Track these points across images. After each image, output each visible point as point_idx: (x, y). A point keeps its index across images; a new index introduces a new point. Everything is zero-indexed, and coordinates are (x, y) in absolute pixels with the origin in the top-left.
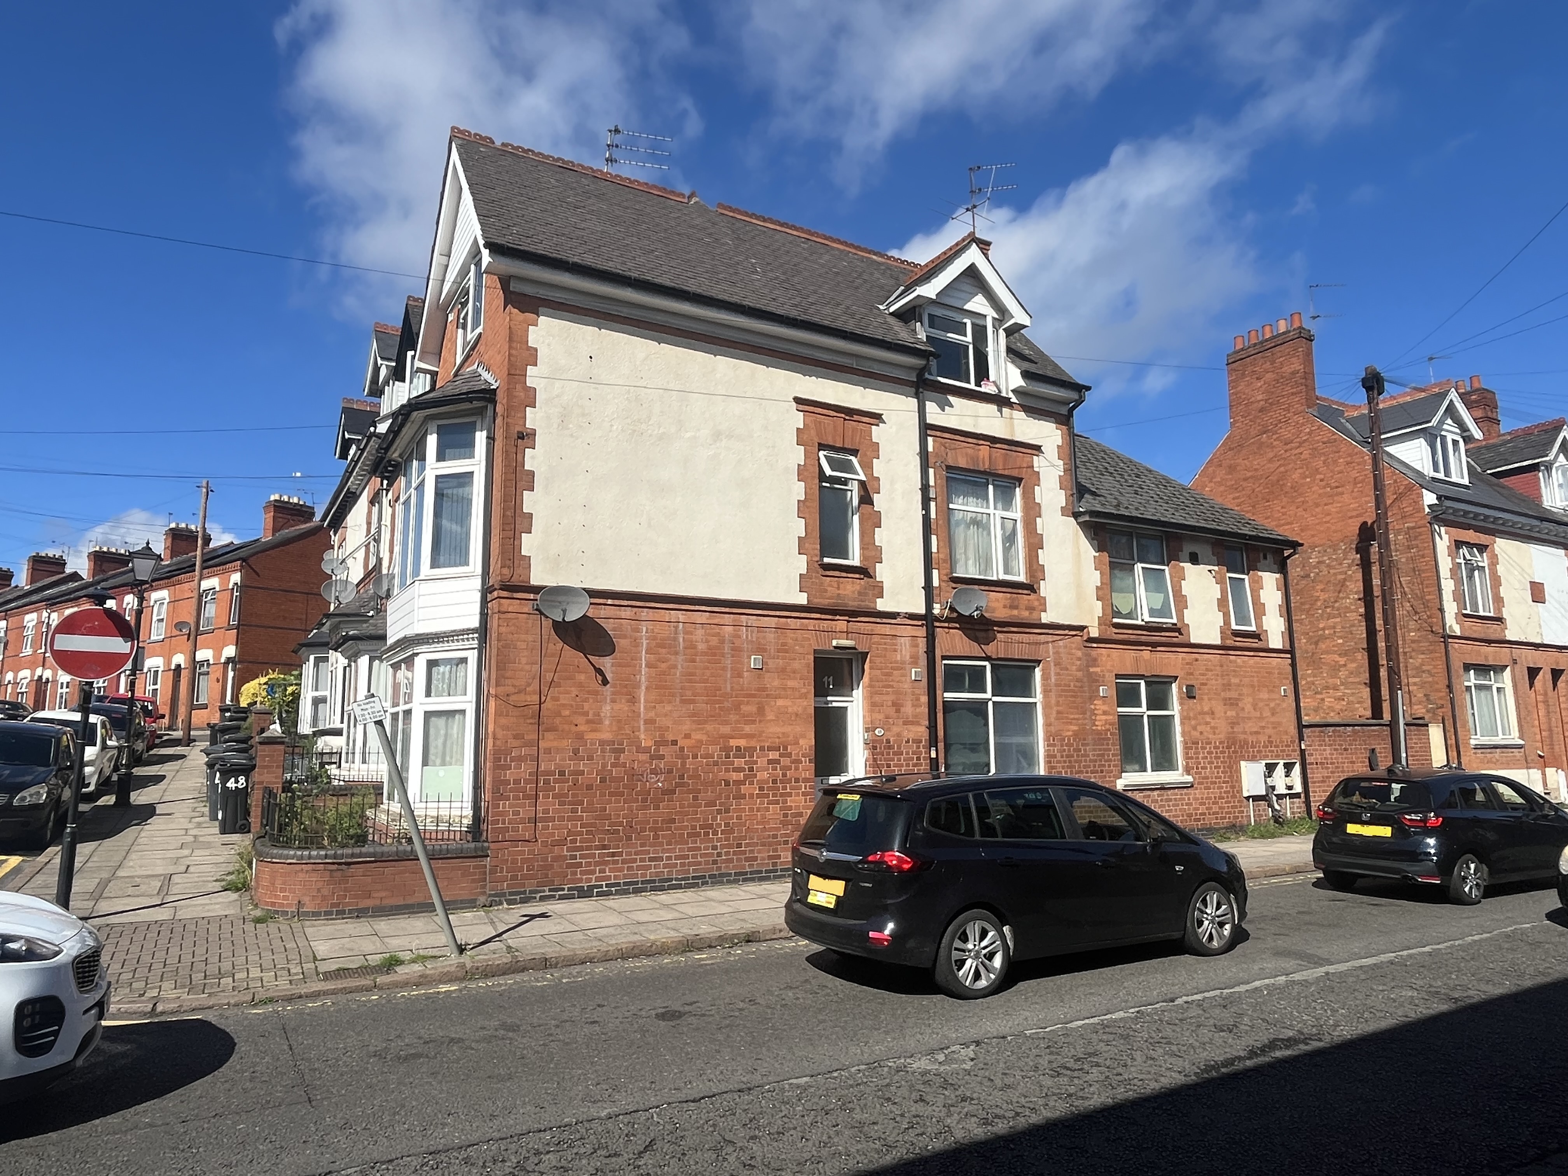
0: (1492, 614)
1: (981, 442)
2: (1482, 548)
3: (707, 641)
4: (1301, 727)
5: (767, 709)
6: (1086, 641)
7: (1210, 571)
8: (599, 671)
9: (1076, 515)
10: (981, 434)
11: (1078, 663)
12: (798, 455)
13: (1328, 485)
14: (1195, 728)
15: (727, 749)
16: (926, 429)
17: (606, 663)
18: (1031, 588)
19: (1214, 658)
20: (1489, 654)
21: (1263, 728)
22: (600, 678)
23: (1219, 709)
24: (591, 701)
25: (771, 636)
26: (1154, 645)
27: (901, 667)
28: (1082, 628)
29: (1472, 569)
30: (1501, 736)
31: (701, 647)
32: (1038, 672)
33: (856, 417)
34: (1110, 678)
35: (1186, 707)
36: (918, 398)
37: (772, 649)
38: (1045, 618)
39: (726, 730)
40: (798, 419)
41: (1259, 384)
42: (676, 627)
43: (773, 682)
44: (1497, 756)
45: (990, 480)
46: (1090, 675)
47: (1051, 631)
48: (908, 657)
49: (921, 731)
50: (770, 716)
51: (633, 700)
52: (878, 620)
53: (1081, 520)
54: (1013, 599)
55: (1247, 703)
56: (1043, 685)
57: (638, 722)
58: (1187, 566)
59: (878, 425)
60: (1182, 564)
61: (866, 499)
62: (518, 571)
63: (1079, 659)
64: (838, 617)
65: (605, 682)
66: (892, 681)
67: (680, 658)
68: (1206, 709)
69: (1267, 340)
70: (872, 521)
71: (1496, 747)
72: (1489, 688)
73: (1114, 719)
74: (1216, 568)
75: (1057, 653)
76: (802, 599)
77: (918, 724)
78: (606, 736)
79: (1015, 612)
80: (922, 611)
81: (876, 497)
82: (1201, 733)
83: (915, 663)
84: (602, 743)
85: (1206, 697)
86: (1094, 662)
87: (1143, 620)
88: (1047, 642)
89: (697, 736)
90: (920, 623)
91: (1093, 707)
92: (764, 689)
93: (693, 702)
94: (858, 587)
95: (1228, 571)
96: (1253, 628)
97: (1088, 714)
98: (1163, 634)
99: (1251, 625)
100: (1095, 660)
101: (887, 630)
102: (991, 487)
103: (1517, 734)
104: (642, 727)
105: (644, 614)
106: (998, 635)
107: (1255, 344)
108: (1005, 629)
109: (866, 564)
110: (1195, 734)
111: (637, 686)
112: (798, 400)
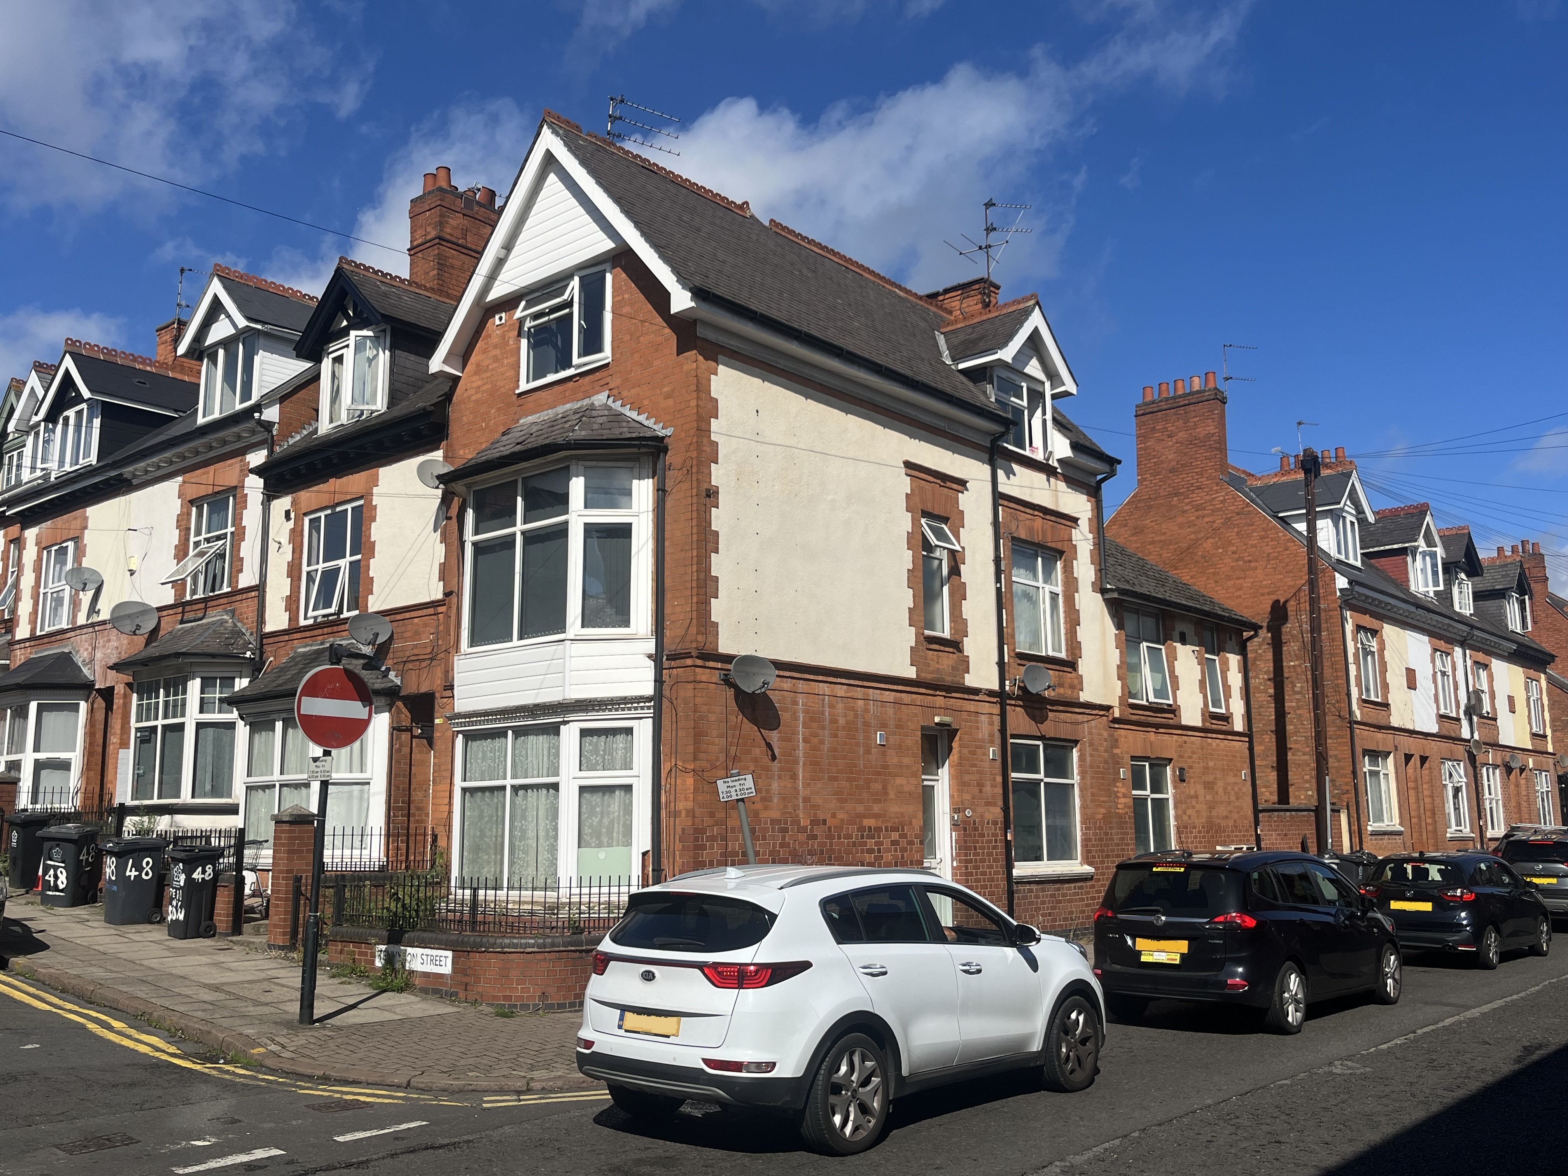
0: (1379, 700)
1: (1036, 513)
2: (1374, 633)
3: (845, 716)
4: (1256, 812)
5: (889, 787)
6: (1111, 721)
7: (1193, 651)
8: (769, 746)
9: (1103, 591)
10: (1038, 505)
11: (1105, 744)
12: (905, 523)
13: (1242, 559)
14: (1185, 813)
15: (861, 829)
16: (999, 497)
17: (774, 736)
18: (1071, 665)
19: (1195, 740)
20: (1380, 740)
21: (1230, 812)
22: (770, 753)
23: (1201, 791)
24: (763, 777)
25: (890, 710)
26: (1157, 726)
27: (982, 746)
28: (1108, 708)
29: (1367, 652)
30: (1386, 823)
31: (842, 721)
32: (1075, 753)
33: (949, 484)
34: (1127, 758)
35: (1179, 791)
36: (990, 465)
37: (892, 724)
38: (1084, 697)
39: (860, 808)
40: (905, 484)
41: (1170, 443)
42: (824, 700)
43: (893, 759)
44: (1385, 842)
45: (1039, 553)
46: (1114, 756)
47: (1087, 711)
48: (987, 735)
49: (996, 812)
50: (892, 796)
51: (794, 777)
52: (966, 696)
53: (1107, 596)
54: (1060, 677)
55: (1219, 786)
56: (1080, 766)
57: (797, 799)
58: (1178, 645)
59: (963, 493)
60: (1175, 644)
61: (955, 571)
62: (710, 638)
63: (1106, 740)
64: (938, 693)
65: (774, 758)
66: (977, 760)
67: (827, 732)
68: (1192, 793)
69: (1180, 396)
70: (959, 595)
71: (1385, 833)
72: (1378, 772)
73: (1129, 801)
74: (1198, 649)
75: (1090, 733)
76: (911, 673)
77: (995, 805)
78: (775, 814)
79: (1061, 691)
80: (996, 686)
81: (963, 568)
82: (1189, 817)
83: (992, 743)
84: (773, 822)
85: (1192, 781)
86: (1115, 743)
87: (1148, 700)
88: (1083, 722)
89: (841, 815)
90: (995, 700)
91: (1115, 789)
92: (886, 767)
93: (836, 779)
94: (951, 663)
95: (1207, 652)
96: (1223, 711)
97: (1113, 795)
98: (1163, 715)
99: (1221, 708)
100: (1117, 741)
101: (971, 706)
102: (1040, 559)
103: (1398, 821)
104: (801, 805)
105: (801, 686)
106: (1050, 714)
107: (1167, 399)
108: (1054, 708)
109: (957, 638)
110: (1185, 818)
111: (796, 762)
112: (908, 465)
